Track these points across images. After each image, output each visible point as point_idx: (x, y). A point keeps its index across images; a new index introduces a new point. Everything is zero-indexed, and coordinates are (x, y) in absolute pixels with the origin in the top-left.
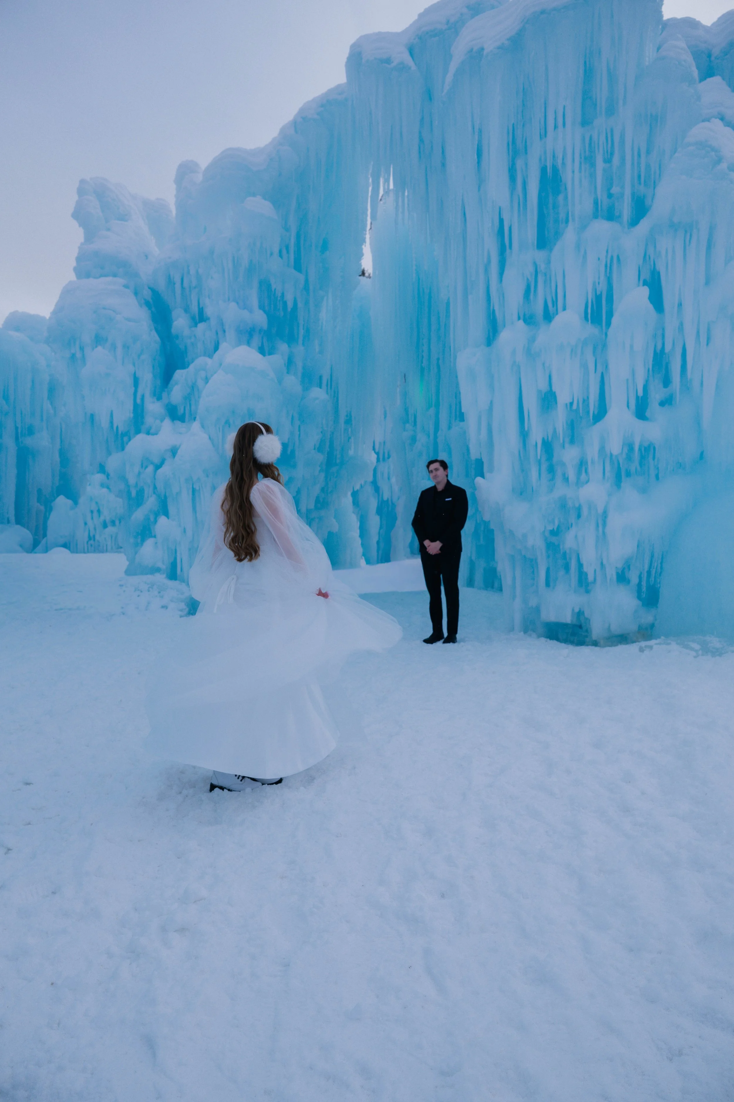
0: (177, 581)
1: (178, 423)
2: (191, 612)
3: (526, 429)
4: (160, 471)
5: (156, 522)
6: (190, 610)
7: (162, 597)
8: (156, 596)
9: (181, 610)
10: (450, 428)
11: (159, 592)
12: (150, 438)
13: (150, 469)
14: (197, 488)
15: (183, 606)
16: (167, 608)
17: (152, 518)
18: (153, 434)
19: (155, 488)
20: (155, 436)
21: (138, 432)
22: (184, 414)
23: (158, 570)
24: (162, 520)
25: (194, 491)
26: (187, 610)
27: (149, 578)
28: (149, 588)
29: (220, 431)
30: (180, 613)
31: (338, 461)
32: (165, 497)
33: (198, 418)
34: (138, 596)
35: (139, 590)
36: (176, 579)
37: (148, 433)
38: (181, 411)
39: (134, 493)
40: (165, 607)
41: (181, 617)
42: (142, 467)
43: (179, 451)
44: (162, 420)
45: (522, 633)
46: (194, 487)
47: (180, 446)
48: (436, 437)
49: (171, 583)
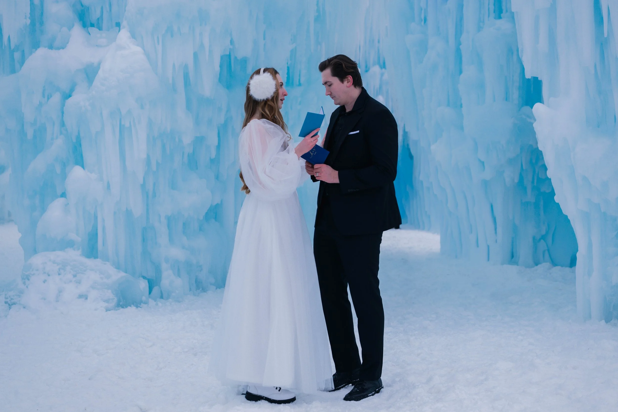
0: (98, 260)
1: (94, 30)
2: (121, 303)
3: (606, 35)
4: (70, 101)
5: (64, 176)
6: (119, 301)
7: (79, 282)
8: (71, 281)
9: (107, 301)
10: (479, 29)
11: (75, 276)
12: (53, 53)
13: (56, 98)
14: (127, 125)
15: (109, 294)
16: (87, 299)
17: (58, 170)
18: (58, 49)
19: (63, 124)
20: (61, 51)
21: (36, 45)
22: (100, 19)
23: (70, 244)
24: (77, 171)
25: (122, 128)
26: (116, 299)
27: (60, 255)
28: (59, 269)
29: (159, 44)
30: (105, 304)
31: (303, 80)
32: (78, 138)
33: (124, 23)
34: (45, 281)
35: (45, 273)
36: (96, 257)
37: (51, 47)
38: (95, 15)
39: (30, 133)
40: (83, 296)
41: (107, 310)
42: (44, 96)
43: (100, 72)
44: (70, 28)
45: (603, 321)
46: (123, 123)
47: (99, 64)
48: (458, 44)
49: (90, 262)
